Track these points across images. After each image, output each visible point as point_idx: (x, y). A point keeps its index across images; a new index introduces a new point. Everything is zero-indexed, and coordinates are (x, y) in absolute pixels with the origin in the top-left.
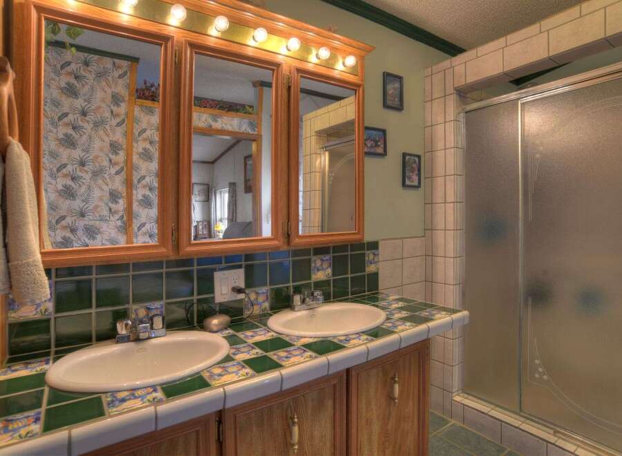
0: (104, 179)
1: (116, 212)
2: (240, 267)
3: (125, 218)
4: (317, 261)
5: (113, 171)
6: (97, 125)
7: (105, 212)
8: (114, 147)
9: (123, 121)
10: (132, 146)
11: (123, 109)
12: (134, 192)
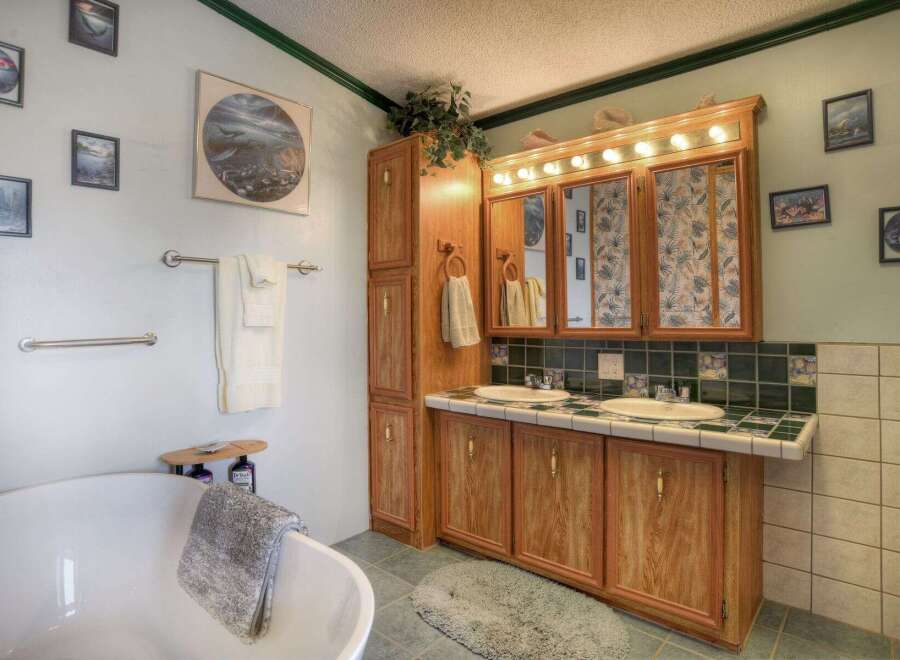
0: (689, 266)
1: (701, 302)
2: (620, 352)
3: (711, 309)
4: (705, 358)
5: (697, 255)
6: (679, 207)
7: (691, 303)
8: (697, 229)
9: (705, 196)
10: (715, 224)
11: (704, 182)
12: (720, 278)
